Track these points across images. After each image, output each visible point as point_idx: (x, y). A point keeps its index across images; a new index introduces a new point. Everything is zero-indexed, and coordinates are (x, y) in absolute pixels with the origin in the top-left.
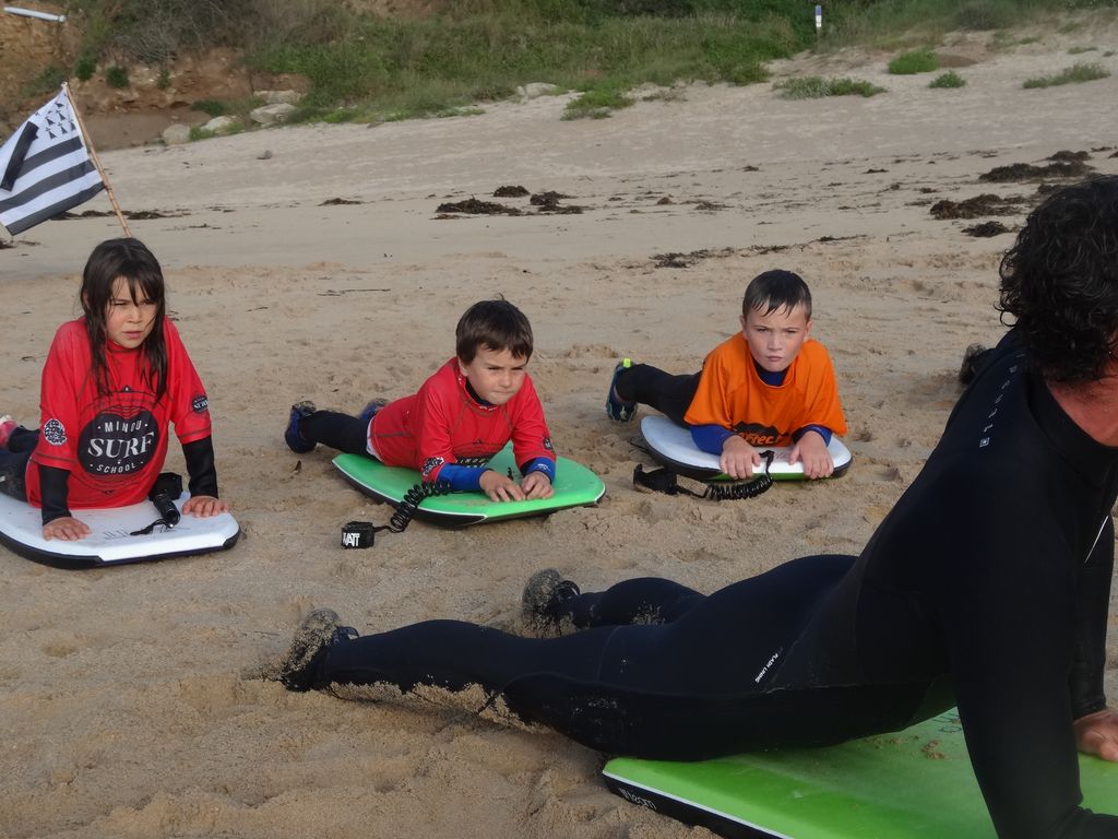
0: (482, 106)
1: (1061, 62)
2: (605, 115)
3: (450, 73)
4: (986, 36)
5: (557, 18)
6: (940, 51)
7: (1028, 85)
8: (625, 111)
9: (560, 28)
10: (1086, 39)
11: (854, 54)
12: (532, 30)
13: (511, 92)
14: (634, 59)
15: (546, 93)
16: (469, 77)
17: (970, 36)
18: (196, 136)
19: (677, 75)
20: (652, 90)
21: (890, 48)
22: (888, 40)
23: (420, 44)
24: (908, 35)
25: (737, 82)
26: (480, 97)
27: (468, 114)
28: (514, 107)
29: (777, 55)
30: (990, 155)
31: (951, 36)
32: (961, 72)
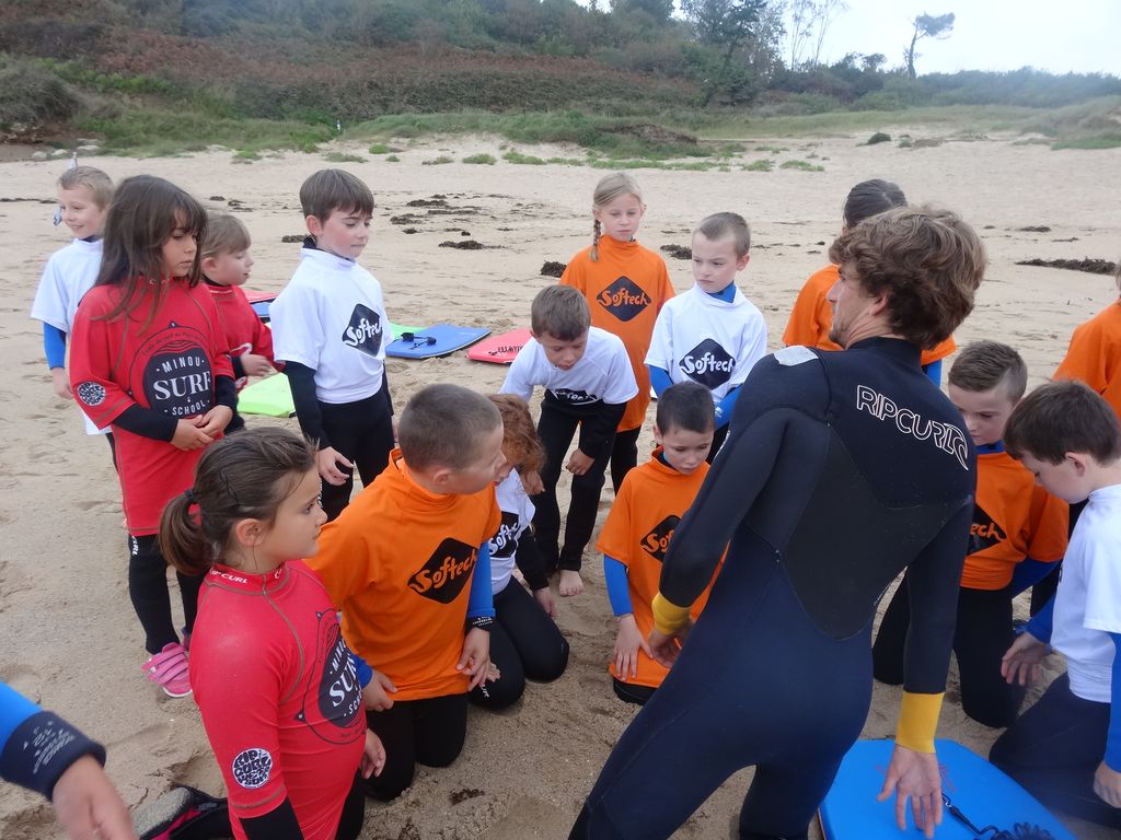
0: (191, 154)
1: (435, 154)
2: (250, 163)
3: (176, 137)
4: (407, 140)
5: (223, 116)
6: (390, 145)
7: (424, 163)
8: (259, 161)
9: (224, 121)
10: (445, 146)
11: (355, 143)
12: (212, 121)
13: (205, 148)
14: (260, 138)
15: (221, 149)
16: (184, 139)
17: (401, 140)
18: (49, 158)
19: (280, 146)
20: (270, 152)
21: (369, 142)
22: (368, 139)
23: (159, 123)
24: (376, 137)
25: (307, 152)
26: (190, 150)
27: (186, 157)
28: (207, 155)
29: (322, 141)
30: (409, 193)
31: (394, 139)
32: (398, 155)
